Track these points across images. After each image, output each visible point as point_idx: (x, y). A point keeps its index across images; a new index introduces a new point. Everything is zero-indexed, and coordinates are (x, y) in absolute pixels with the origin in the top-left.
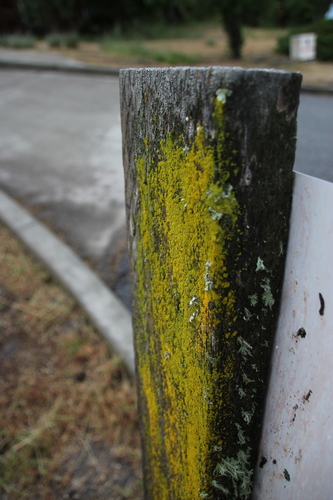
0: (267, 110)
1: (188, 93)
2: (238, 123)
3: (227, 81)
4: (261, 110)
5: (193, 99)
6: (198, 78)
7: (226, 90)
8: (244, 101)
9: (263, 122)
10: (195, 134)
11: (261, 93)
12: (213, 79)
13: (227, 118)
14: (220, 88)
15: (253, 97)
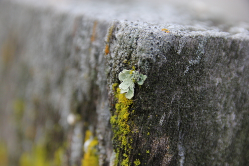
0: (233, 116)
1: (77, 65)
2: (161, 142)
3: (140, 55)
4: (219, 116)
5: (82, 80)
6: (93, 38)
7: (136, 73)
8: (176, 95)
9: (225, 141)
10: (82, 154)
11: (218, 80)
12: (116, 45)
13: (136, 131)
14: (126, 66)
15: (199, 89)
